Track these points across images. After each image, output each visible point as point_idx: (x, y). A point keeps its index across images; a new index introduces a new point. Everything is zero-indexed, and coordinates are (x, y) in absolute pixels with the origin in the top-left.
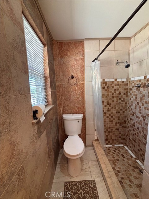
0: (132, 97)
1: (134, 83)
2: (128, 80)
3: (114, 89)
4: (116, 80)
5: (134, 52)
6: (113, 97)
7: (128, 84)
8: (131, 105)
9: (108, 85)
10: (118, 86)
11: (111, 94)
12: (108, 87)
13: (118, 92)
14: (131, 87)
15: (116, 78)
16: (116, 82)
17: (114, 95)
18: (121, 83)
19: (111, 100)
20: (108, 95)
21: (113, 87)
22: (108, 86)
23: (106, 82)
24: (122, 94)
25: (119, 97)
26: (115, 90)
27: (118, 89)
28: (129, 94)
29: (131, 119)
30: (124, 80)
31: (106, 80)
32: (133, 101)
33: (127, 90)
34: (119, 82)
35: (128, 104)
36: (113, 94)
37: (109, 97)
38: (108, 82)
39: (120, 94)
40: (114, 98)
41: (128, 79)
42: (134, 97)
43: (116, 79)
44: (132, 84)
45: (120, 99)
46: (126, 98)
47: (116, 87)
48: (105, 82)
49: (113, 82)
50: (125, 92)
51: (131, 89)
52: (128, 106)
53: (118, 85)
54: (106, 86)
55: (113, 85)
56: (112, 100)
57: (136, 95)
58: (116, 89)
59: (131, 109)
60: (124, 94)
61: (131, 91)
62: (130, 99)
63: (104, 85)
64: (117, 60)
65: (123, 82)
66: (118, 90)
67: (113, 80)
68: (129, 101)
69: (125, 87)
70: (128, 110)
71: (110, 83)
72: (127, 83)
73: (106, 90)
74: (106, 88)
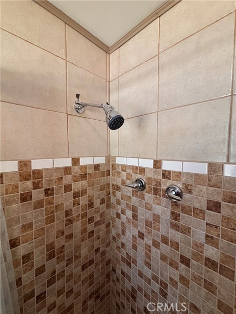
0: (123, 212)
1: (124, 174)
2: (109, 162)
3: (70, 193)
4: (76, 161)
5: (119, 87)
6: (70, 222)
7: (109, 171)
8: (120, 232)
9: (48, 184)
10: (84, 183)
11: (60, 215)
12: (47, 190)
13: (83, 200)
14: (117, 181)
15: (76, 156)
16: (76, 170)
17: (74, 214)
18: (92, 171)
19: (63, 233)
20: (51, 220)
21: (68, 188)
22: (45, 187)
23: (38, 174)
24: (97, 203)
25: (89, 216)
26: (76, 195)
27: (83, 192)
28: (113, 200)
29: (123, 273)
30: (100, 160)
31: (36, 165)
32: (127, 224)
33: (109, 188)
34: (85, 167)
35: (114, 226)
36: (68, 213)
37: (52, 227)
38: (47, 169)
39: (91, 205)
40: (74, 224)
41: (108, 158)
42: (129, 213)
43: (78, 159)
44: (119, 173)
45: (91, 220)
46: (107, 211)
47: (77, 186)
48: (34, 172)
49: (67, 170)
50: (103, 194)
51: (118, 188)
52: (113, 232)
53: (84, 176)
54: (36, 186)
55: (67, 180)
56: (66, 233)
57: (134, 209)
58: (78, 193)
59: (123, 245)
60: (103, 202)
61: (118, 194)
62: (118, 216)
63: (29, 184)
64: (78, 96)
65: (97, 167)
66: (86, 193)
67: (68, 163)
68: (114, 221)
69: (102, 180)
70: (113, 245)
71: (56, 176)
72: (106, 168)
73: (39, 204)
74: (38, 195)
